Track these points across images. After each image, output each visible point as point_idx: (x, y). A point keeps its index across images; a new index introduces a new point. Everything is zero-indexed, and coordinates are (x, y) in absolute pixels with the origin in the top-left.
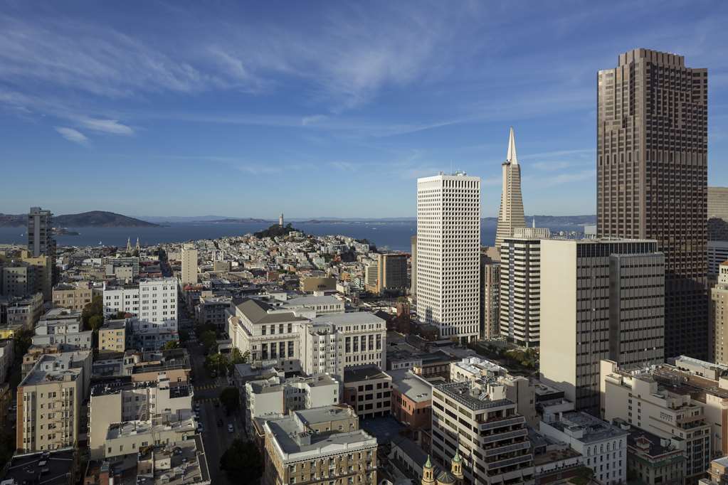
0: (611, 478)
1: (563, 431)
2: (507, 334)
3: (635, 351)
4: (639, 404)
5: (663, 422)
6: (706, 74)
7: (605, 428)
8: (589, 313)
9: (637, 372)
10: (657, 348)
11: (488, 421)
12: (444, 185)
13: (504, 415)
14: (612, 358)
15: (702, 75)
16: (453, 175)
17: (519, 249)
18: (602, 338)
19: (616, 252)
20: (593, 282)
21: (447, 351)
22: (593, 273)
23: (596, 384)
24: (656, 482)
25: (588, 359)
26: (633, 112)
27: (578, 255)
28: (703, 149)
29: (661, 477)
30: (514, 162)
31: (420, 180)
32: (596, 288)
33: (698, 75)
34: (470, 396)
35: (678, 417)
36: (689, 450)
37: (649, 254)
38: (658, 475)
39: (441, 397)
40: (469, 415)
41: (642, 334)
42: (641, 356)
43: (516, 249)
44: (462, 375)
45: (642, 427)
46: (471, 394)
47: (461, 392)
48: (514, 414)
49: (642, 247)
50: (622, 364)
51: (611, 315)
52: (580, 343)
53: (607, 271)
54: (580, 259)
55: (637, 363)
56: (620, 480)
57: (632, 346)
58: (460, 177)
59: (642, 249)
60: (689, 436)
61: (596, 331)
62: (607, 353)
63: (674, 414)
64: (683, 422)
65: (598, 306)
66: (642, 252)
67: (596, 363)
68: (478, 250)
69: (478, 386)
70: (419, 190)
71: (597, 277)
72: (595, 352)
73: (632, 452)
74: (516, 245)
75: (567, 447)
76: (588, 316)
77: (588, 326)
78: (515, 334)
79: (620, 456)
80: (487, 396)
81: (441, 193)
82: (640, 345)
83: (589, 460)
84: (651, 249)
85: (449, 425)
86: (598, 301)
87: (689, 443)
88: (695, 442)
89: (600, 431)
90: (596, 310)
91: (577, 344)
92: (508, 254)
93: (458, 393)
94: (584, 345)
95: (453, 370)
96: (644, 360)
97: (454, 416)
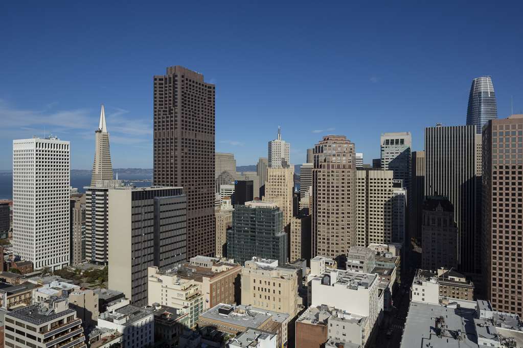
0: (144, 344)
1: (112, 321)
2: (91, 259)
3: (169, 258)
4: (166, 291)
5: (179, 299)
6: (214, 88)
7: (142, 312)
8: (140, 237)
9: (170, 271)
10: (182, 254)
11: (50, 330)
12: (37, 147)
13: (65, 322)
14: (156, 264)
15: (212, 88)
16: (46, 139)
17: (99, 195)
18: (149, 252)
19: (158, 196)
20: (143, 216)
21: (34, 280)
22: (143, 210)
23: (145, 284)
24: (172, 337)
25: (139, 268)
26: (175, 106)
27: (133, 199)
28: (212, 131)
29: (176, 334)
30: (105, 130)
31: (14, 141)
32: (145, 220)
33: (211, 88)
34: (39, 314)
35: (186, 294)
36: (191, 313)
37: (179, 196)
38: (174, 332)
39: (12, 321)
40: (34, 330)
41: (173, 247)
42: (173, 260)
43: (97, 195)
44: (42, 298)
45: (168, 305)
46: (39, 313)
47: (30, 313)
48: (73, 319)
49: (174, 191)
50: (161, 267)
51: (155, 236)
52: (134, 258)
53: (152, 208)
54: (134, 201)
55: (170, 265)
56: (150, 343)
57: (167, 255)
58: (53, 141)
59: (174, 193)
60: (191, 304)
61: (144, 249)
62: (152, 262)
63: (184, 293)
64: (188, 296)
65: (146, 232)
66: (174, 195)
67: (145, 269)
68: (68, 197)
69: (47, 305)
70: (14, 149)
71: (145, 213)
72: (145, 263)
73: (159, 322)
74: (97, 193)
75: (115, 332)
76: (139, 239)
77: (140, 246)
78: (97, 258)
79: (150, 328)
80: (53, 311)
81: (35, 152)
82: (172, 253)
83: (129, 336)
84: (179, 193)
85: (18, 341)
86: (146, 229)
87: (191, 309)
88: (195, 307)
89: (139, 315)
90: (145, 234)
91: (132, 259)
92: (91, 199)
93: (28, 314)
94: (137, 259)
95: (34, 295)
96: (175, 262)
97: (23, 334)
